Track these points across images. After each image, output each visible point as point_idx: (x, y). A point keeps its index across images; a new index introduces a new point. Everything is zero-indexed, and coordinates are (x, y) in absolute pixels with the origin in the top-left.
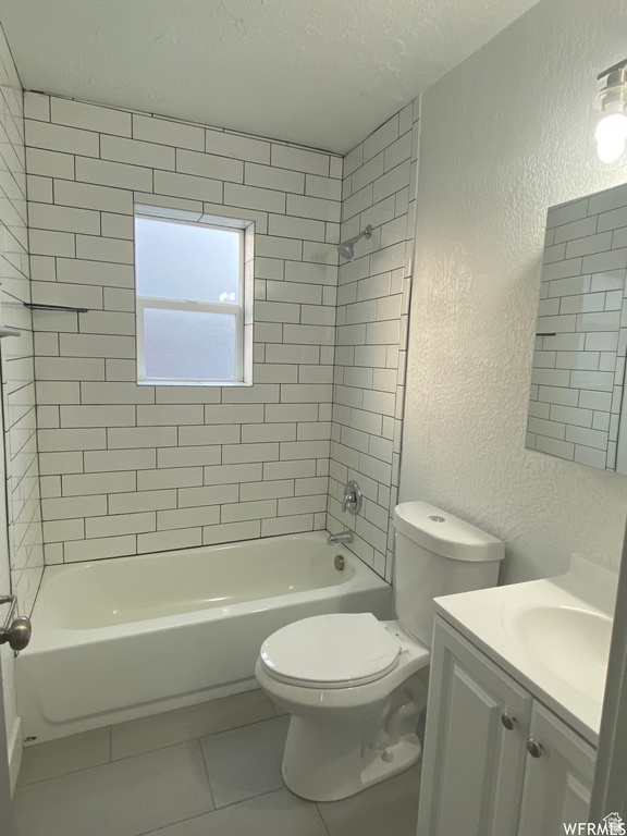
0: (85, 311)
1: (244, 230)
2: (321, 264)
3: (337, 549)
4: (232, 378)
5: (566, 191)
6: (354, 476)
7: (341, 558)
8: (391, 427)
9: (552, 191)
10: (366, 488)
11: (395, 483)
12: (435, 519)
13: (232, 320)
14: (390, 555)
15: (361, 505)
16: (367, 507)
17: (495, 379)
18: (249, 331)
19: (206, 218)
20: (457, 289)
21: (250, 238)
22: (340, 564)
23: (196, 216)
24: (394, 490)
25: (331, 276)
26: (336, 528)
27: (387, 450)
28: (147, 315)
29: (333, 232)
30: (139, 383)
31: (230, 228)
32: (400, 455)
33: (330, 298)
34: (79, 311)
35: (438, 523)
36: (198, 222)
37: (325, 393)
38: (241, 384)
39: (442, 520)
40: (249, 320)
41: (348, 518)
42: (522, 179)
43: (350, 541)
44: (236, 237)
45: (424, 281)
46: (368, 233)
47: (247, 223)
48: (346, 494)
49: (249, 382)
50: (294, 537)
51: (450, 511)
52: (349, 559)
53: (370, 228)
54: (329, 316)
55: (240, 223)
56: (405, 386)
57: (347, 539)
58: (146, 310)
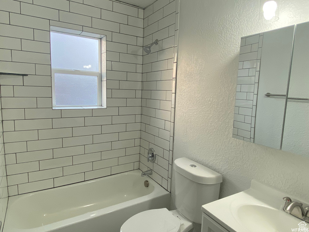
0: (27, 75)
1: (101, 39)
2: (135, 55)
3: (146, 178)
4: (96, 105)
5: (246, 30)
6: (152, 146)
7: (147, 181)
8: (169, 126)
9: (240, 30)
10: (157, 151)
11: (171, 149)
12: (192, 166)
13: (96, 79)
14: (169, 180)
15: (155, 158)
16: (159, 159)
17: (216, 107)
18: (104, 84)
19: (84, 33)
20: (198, 68)
21: (104, 43)
22: (147, 184)
23: (79, 32)
24: (171, 152)
25: (140, 60)
26: (145, 169)
27: (167, 135)
28: (56, 76)
29: (140, 41)
30: (53, 108)
31: (94, 38)
32: (173, 137)
33: (140, 70)
34: (23, 75)
35: (194, 168)
36: (79, 35)
37: (138, 111)
38: (101, 107)
39: (195, 166)
40: (104, 79)
41: (150, 164)
42: (226, 24)
43: (151, 174)
44: (97, 42)
45: (183, 65)
46: (156, 42)
47: (102, 36)
48: (148, 154)
49: (105, 106)
50: (126, 174)
51: (197, 162)
52: (151, 182)
53: (157, 40)
54: (139, 77)
55: (99, 36)
56: (175, 108)
57: (149, 173)
58: (55, 74)
